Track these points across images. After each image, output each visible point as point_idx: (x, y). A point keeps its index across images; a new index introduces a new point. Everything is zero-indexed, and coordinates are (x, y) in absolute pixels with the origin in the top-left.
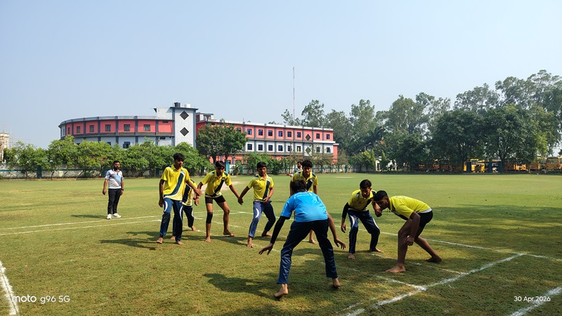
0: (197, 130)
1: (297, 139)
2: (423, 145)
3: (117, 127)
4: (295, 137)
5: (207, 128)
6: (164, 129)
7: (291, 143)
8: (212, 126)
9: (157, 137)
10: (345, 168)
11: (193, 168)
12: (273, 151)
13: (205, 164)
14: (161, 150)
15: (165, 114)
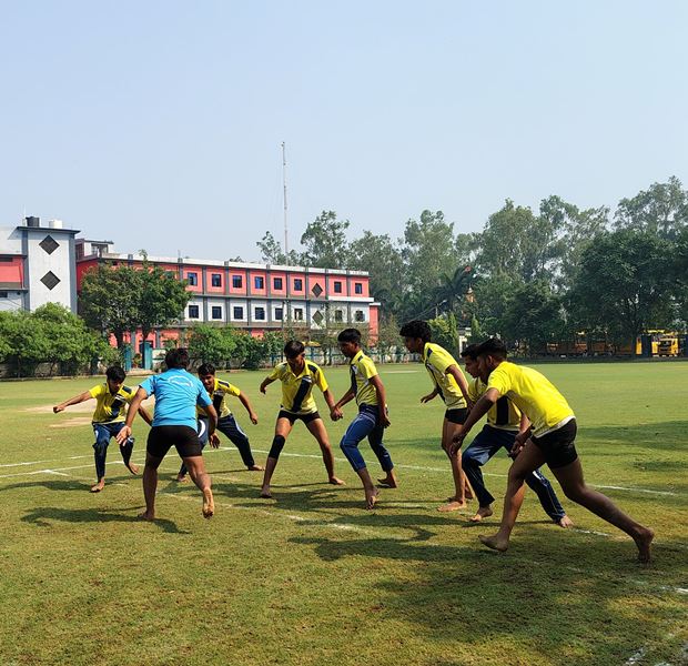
0: (79, 276)
2: (556, 303)
4: (289, 289)
5: (102, 272)
6: (4, 275)
7: (283, 301)
10: (398, 352)
11: (74, 359)
12: (245, 319)
13: (100, 350)
14: (2, 320)
15: (5, 242)
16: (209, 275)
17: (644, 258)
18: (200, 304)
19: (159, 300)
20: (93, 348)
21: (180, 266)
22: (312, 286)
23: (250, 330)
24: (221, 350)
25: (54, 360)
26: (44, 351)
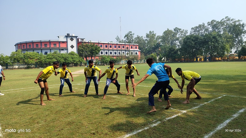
0: (78, 46)
1: (123, 49)
2: (177, 50)
3: (41, 45)
4: (121, 48)
5: (82, 45)
6: (63, 46)
7: (120, 50)
8: (85, 44)
9: (60, 49)
10: (144, 61)
11: (77, 63)
12: (112, 54)
13: (82, 61)
14: (62, 55)
15: (63, 39)
16: (105, 45)
17: (197, 40)
18: (103, 51)
19: (94, 51)
20: (81, 61)
21: (99, 43)
22: (126, 47)
23: (113, 56)
24: (107, 61)
25: (73, 63)
26: (71, 61)
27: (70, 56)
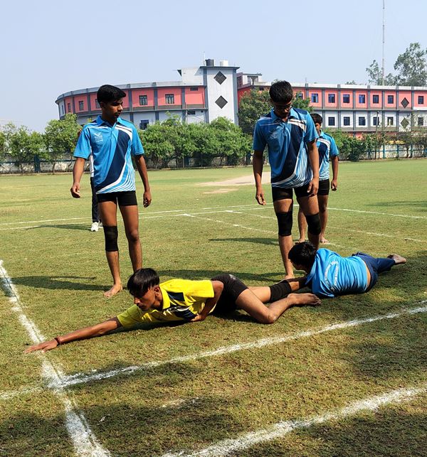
0: (239, 99)
1: (388, 106)
4: (384, 102)
6: (193, 99)
7: (377, 112)
8: (260, 92)
9: (184, 112)
12: (351, 126)
14: (190, 129)
15: (192, 78)
16: (327, 94)
20: (247, 147)
21: (307, 89)
22: (401, 100)
23: (355, 133)
25: (223, 155)
26: (216, 149)
27: (214, 132)
